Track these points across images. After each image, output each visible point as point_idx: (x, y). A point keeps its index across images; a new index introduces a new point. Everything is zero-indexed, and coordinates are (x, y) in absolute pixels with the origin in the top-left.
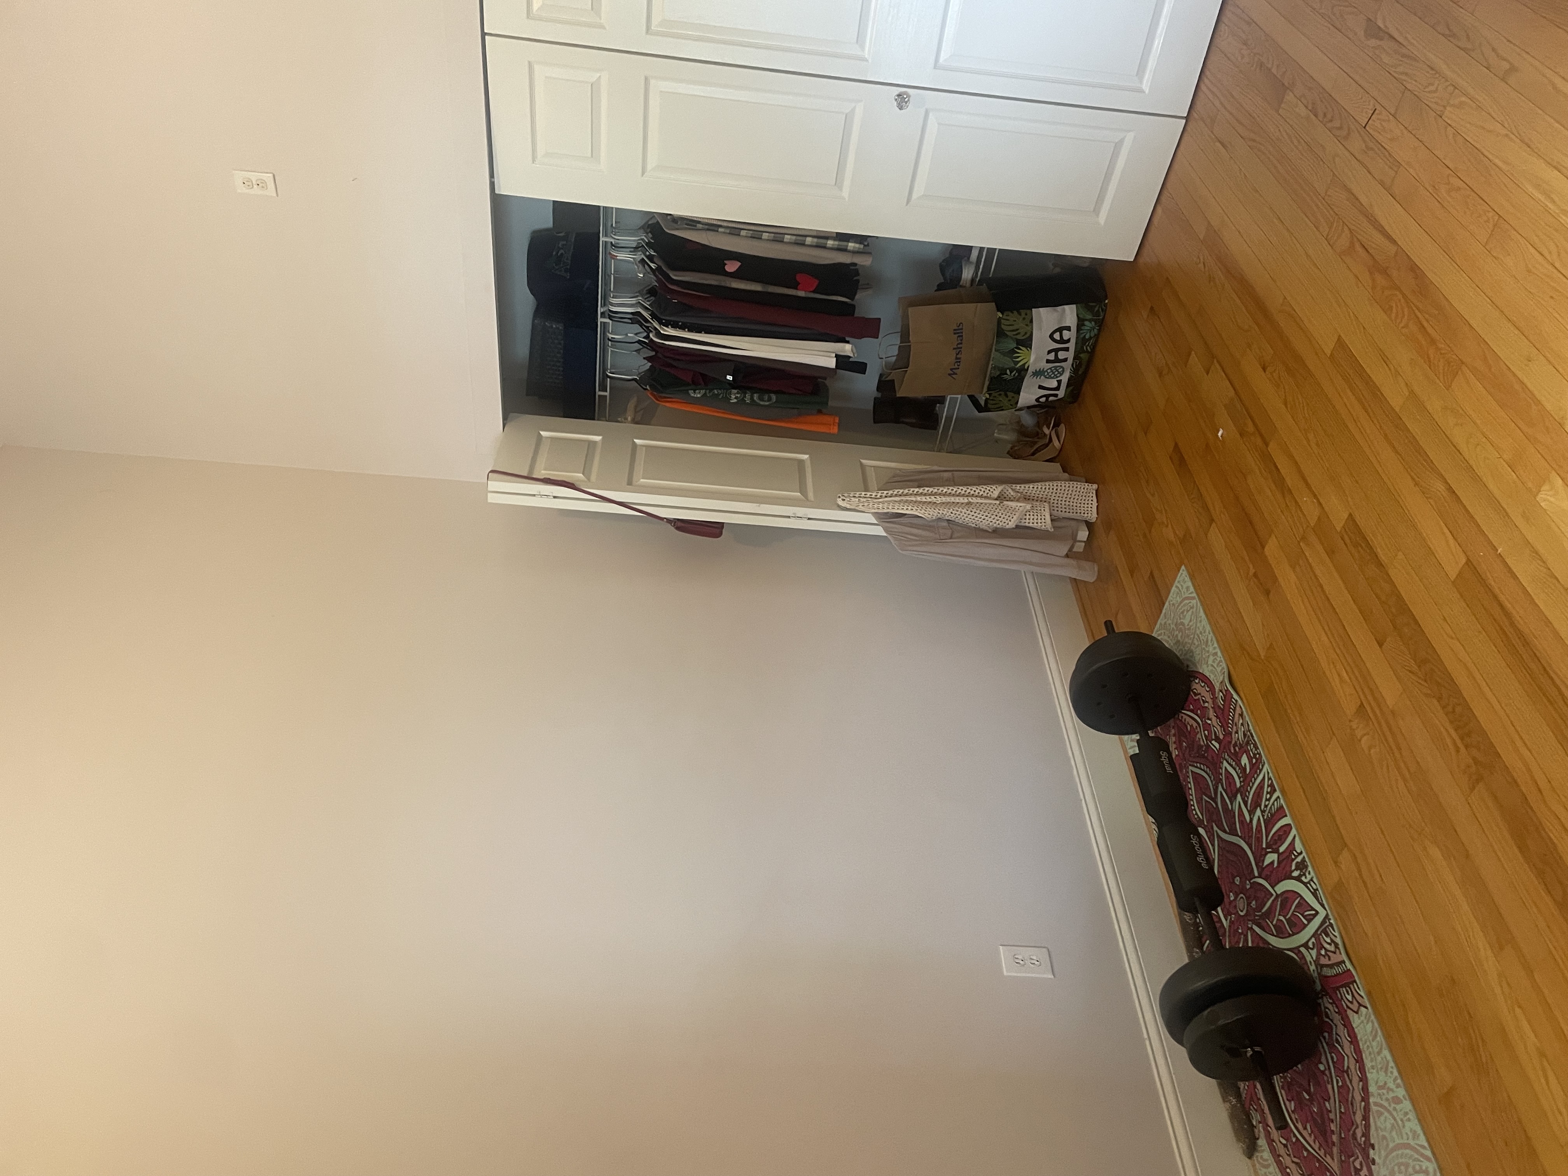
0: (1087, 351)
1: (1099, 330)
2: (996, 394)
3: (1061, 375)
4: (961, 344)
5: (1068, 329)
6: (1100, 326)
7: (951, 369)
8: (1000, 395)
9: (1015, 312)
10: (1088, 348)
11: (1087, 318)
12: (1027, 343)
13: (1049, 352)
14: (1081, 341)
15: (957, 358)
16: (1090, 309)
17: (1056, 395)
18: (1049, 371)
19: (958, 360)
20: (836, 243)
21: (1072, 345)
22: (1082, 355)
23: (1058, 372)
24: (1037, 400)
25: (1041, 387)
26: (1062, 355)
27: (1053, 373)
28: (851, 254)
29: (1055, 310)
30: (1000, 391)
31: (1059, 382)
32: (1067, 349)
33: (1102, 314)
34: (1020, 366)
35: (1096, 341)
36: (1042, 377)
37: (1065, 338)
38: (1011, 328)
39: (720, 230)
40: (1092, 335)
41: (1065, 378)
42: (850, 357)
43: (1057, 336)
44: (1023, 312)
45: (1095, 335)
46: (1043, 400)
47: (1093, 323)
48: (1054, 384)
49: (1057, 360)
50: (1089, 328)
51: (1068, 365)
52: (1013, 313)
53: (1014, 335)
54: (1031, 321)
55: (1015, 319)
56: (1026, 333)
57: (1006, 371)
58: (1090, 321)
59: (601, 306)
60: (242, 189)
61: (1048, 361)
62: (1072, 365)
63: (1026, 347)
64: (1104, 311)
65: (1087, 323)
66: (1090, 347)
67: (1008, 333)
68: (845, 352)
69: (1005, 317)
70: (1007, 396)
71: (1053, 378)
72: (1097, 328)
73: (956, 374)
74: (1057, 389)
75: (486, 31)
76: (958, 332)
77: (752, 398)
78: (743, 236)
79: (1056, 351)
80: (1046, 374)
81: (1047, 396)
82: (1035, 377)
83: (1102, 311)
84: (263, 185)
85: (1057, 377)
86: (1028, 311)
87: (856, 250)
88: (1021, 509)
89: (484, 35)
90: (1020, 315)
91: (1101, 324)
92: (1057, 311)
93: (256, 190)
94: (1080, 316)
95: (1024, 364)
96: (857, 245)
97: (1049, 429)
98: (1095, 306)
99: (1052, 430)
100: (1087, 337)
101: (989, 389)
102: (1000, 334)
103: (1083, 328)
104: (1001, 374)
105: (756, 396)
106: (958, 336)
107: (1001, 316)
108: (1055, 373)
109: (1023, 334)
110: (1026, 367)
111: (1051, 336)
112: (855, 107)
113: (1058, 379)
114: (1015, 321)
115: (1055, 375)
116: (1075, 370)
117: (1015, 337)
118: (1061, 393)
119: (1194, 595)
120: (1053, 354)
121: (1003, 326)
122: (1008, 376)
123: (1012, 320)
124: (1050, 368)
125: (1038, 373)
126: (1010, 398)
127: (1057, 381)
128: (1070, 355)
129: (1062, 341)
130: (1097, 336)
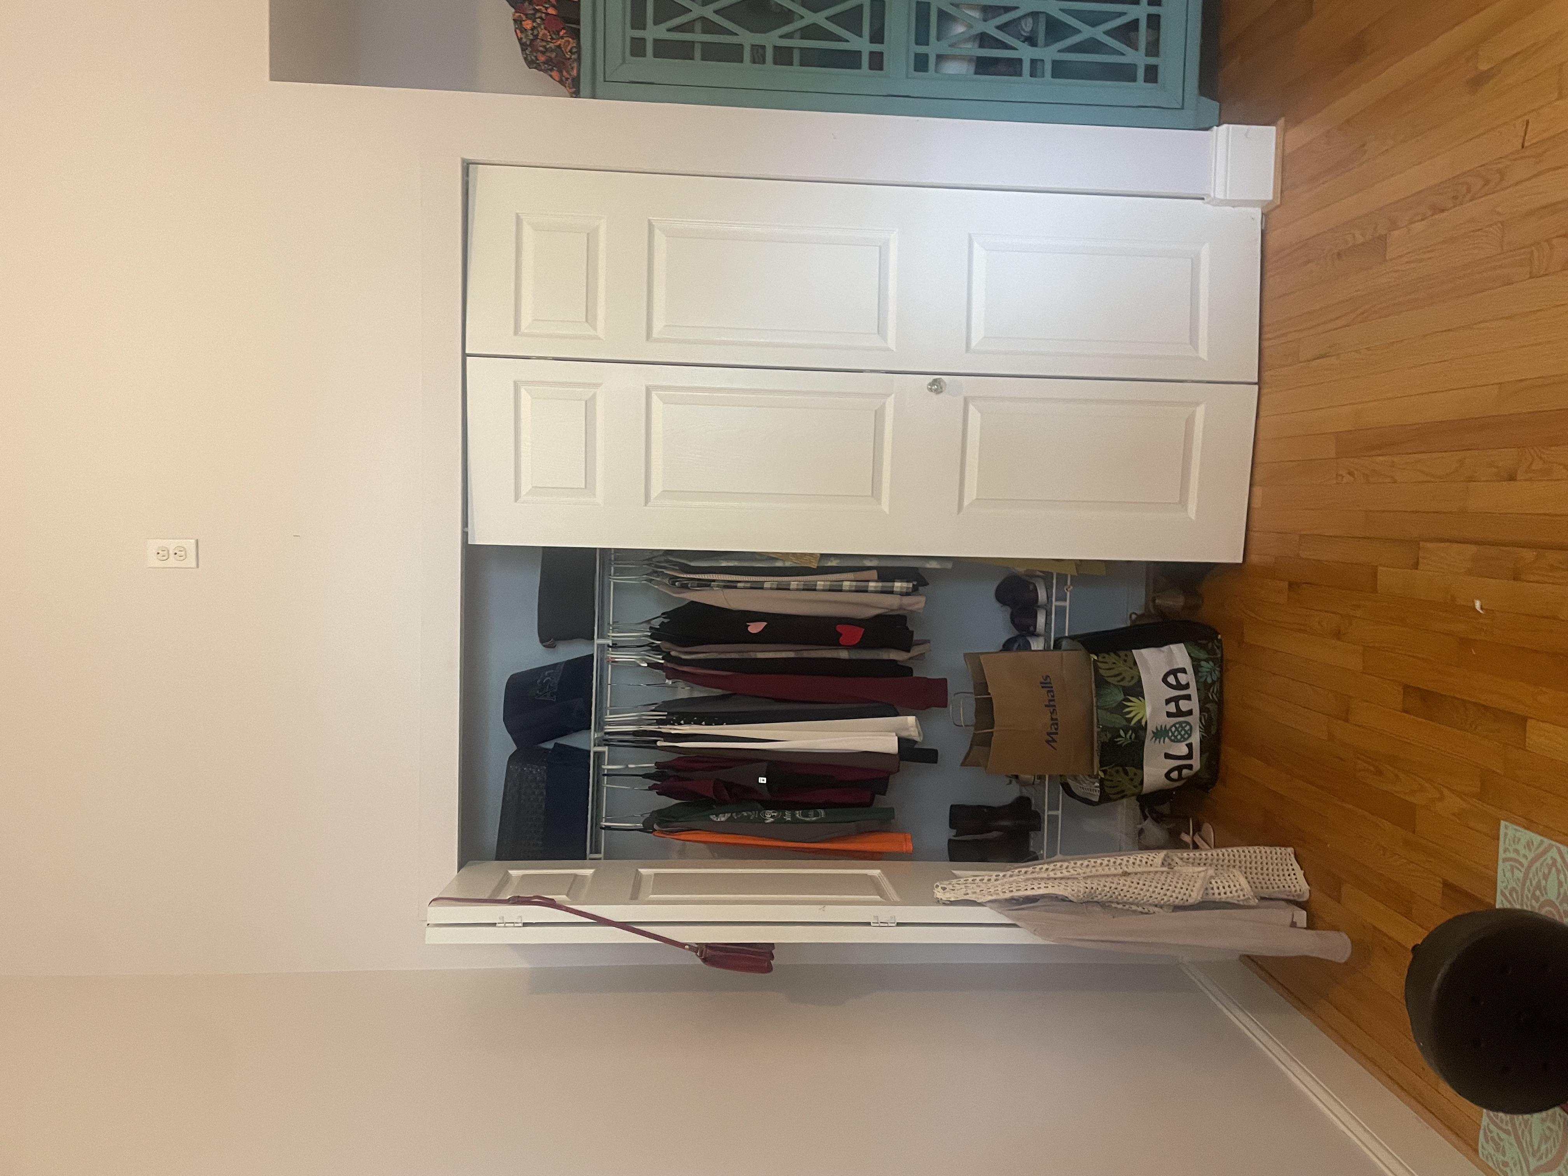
0: (1213, 701)
1: (1221, 672)
2: (1113, 772)
3: (1190, 736)
4: (1054, 700)
5: (1184, 671)
6: (1221, 667)
7: (1049, 734)
8: (1117, 772)
9: (1112, 654)
10: (1214, 696)
11: (1203, 658)
12: (1136, 690)
13: (1168, 702)
14: (1203, 687)
15: (1052, 719)
16: (1203, 647)
17: (1190, 767)
18: (1173, 729)
19: (1054, 722)
20: (880, 584)
21: (1193, 691)
22: (1208, 706)
23: (1185, 730)
24: (1167, 775)
25: (1168, 756)
26: (1184, 705)
27: (1180, 733)
28: (899, 596)
29: (1160, 650)
30: (1116, 766)
31: (1190, 746)
32: (1188, 697)
33: (1218, 651)
34: (1135, 724)
35: (1221, 687)
36: (1167, 739)
37: (1183, 682)
38: (1113, 672)
39: (739, 585)
40: (1215, 679)
41: (1195, 739)
42: (915, 742)
43: (1171, 680)
44: (1122, 654)
45: (1218, 678)
46: (1175, 775)
47: (1211, 663)
48: (1185, 751)
49: (1180, 713)
50: (1208, 670)
51: (1194, 719)
52: (1109, 655)
53: (1119, 681)
54: (1135, 663)
55: (1115, 661)
56: (1132, 678)
57: (1119, 731)
58: (1207, 660)
59: (595, 731)
60: (153, 561)
61: (1169, 715)
62: (1200, 720)
63: (1137, 696)
64: (1220, 647)
65: (1203, 663)
66: (1216, 695)
67: (1109, 680)
68: (907, 729)
69: (1100, 659)
70: (1126, 773)
71: (1179, 741)
72: (1217, 669)
73: (1056, 742)
74: (1189, 756)
75: (467, 352)
76: (1046, 684)
77: (793, 816)
78: (767, 589)
79: (1176, 700)
80: (1170, 734)
81: (1179, 768)
82: (1158, 740)
83: (1218, 648)
84: (183, 553)
85: (1186, 739)
86: (1128, 653)
87: (905, 590)
88: (1202, 875)
89: (465, 356)
90: (1119, 656)
91: (1221, 663)
92: (1163, 652)
93: (172, 562)
94: (1192, 655)
95: (1140, 721)
96: (905, 585)
97: (1188, 834)
98: (1207, 643)
99: (1194, 834)
100: (1209, 681)
101: (1102, 764)
102: (1101, 683)
103: (1200, 669)
104: (1113, 737)
105: (798, 814)
106: (1049, 691)
107: (1096, 658)
108: (1180, 734)
109: (1128, 679)
110: (1143, 723)
111: (1165, 680)
112: (884, 403)
113: (1187, 742)
114: (1114, 663)
115: (1182, 737)
116: (1206, 728)
117: (1121, 683)
118: (1196, 762)
119: (1547, 842)
120: (1173, 704)
121: (1101, 671)
122: (1124, 738)
123: (1110, 663)
124: (1174, 725)
125: (1161, 733)
126: (1131, 775)
127: (1187, 745)
128: (1194, 705)
129: (1179, 686)
130: (1221, 679)
